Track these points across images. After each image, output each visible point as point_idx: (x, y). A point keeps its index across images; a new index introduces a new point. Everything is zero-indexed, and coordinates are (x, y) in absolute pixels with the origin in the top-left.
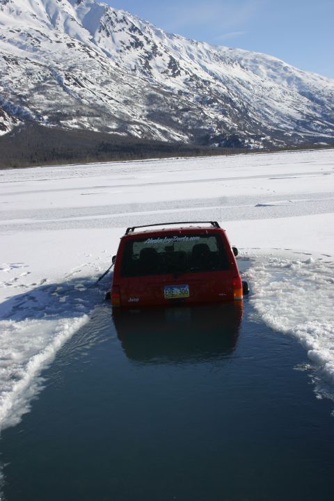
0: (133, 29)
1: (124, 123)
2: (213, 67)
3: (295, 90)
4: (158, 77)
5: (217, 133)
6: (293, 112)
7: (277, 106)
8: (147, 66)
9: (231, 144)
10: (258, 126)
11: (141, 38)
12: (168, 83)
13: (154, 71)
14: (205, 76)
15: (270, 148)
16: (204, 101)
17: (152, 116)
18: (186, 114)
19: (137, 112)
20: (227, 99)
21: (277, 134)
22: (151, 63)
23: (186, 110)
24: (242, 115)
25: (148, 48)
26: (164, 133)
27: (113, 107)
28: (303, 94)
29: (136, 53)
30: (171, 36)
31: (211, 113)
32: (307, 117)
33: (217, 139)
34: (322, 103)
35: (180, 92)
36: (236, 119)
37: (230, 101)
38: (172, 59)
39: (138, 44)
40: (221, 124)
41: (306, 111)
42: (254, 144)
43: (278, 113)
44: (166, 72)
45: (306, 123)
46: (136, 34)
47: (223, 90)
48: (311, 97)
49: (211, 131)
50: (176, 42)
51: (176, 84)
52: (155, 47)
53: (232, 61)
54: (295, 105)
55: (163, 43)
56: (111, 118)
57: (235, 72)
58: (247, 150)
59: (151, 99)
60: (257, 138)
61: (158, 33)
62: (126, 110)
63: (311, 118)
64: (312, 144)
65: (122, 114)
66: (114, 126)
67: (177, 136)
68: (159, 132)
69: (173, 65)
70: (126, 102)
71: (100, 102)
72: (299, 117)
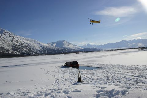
0: (10, 34)
1: (7, 51)
2: (24, 41)
3: (39, 45)
4: (14, 42)
5: (25, 52)
6: (39, 49)
7: (36, 48)
8: (12, 40)
9: (28, 55)
10: (32, 51)
11: (11, 36)
12: (16, 44)
13: (14, 41)
14: (23, 43)
15: (35, 55)
16: (23, 47)
17: (13, 49)
18: (20, 49)
19: (10, 49)
20: (27, 47)
21: (36, 53)
22: (13, 40)
23: (20, 48)
24: (30, 49)
25: (13, 37)
26: (16, 53)
27: (5, 48)
28: (40, 46)
29: (10, 38)
30: (17, 35)
31: (24, 49)
32: (41, 50)
33: (25, 53)
34: (43, 48)
35: (18, 45)
36: (29, 50)
37: (28, 47)
38: (17, 39)
39: (10, 37)
40: (26, 51)
41: (41, 49)
42: (32, 54)
43: (36, 49)
44: (16, 42)
45: (41, 51)
46: (10, 35)
47: (26, 45)
48: (42, 47)
49: (24, 52)
50: (18, 37)
51: (18, 44)
52: (14, 37)
53: (28, 40)
54: (39, 48)
55: (15, 37)
56: (5, 50)
57: (29, 42)
58: (31, 56)
59: (13, 46)
60: (32, 53)
61: (14, 35)
62: (8, 48)
63: (42, 50)
64: (42, 54)
65: (7, 49)
66: (5, 51)
67: (18, 53)
68: (14, 52)
69: (17, 41)
70: (8, 47)
71: (2, 47)
72: (40, 50)
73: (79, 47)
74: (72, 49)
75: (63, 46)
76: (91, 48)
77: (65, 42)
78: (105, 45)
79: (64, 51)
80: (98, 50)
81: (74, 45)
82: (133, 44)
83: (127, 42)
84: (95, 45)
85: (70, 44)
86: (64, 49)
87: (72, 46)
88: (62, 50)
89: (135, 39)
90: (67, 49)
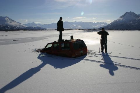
73: (23, 25)
74: (15, 27)
75: (5, 23)
76: (35, 27)
77: (7, 18)
78: (49, 24)
79: (7, 28)
80: (43, 29)
81: (18, 23)
82: (75, 25)
83: (69, 23)
84: (39, 24)
85: (13, 21)
86: (7, 26)
87: (16, 23)
88: (4, 27)
89: (76, 22)
90: (10, 26)
